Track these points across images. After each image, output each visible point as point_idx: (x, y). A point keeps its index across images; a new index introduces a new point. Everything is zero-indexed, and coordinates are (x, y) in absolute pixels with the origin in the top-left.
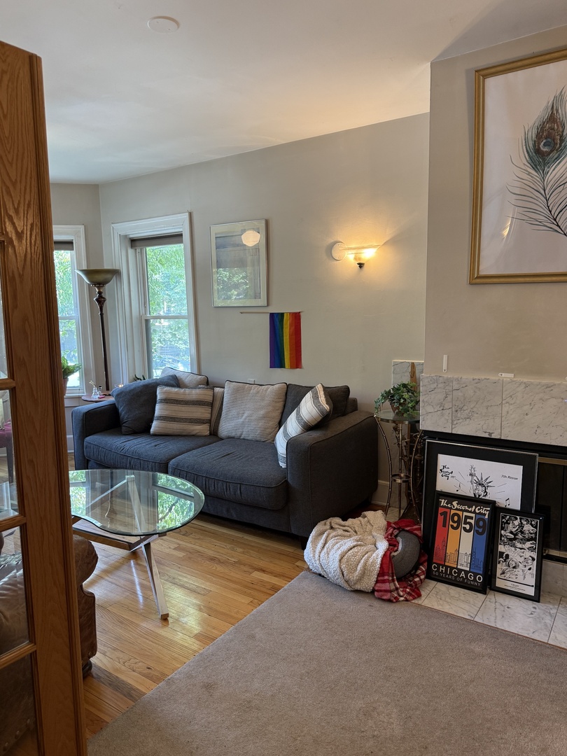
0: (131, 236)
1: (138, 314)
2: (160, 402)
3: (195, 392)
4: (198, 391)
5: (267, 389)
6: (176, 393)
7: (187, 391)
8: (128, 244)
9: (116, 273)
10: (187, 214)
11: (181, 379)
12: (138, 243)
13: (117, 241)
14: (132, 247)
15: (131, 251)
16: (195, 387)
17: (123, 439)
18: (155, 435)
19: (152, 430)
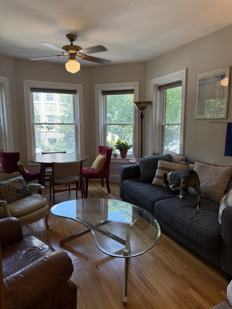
0: (159, 85)
1: (159, 123)
2: (159, 169)
3: (177, 165)
4: (179, 165)
5: (220, 169)
6: (168, 165)
7: (174, 164)
8: (157, 88)
9: (150, 103)
10: (185, 69)
11: (173, 157)
12: (162, 88)
13: (152, 87)
14: (159, 90)
15: (158, 92)
16: (179, 163)
17: (139, 184)
18: (154, 185)
19: (153, 182)
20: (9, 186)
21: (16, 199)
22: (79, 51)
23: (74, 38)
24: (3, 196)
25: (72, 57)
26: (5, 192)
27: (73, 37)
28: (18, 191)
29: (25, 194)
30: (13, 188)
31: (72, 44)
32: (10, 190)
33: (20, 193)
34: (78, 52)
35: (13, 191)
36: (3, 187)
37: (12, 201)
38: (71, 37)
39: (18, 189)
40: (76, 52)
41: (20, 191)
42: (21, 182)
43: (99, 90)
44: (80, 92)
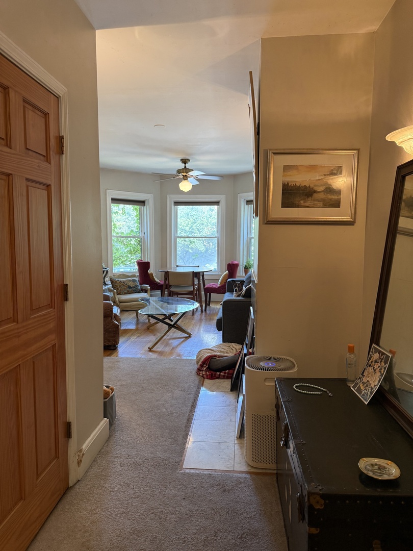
21: (127, 292)
23: (187, 162)
24: (117, 289)
26: (119, 286)
29: (135, 291)
30: (126, 284)
31: (185, 167)
33: (131, 289)
35: (126, 287)
37: (123, 294)
38: (184, 161)
39: (130, 286)
42: (134, 281)
43: (242, 200)
44: (223, 203)
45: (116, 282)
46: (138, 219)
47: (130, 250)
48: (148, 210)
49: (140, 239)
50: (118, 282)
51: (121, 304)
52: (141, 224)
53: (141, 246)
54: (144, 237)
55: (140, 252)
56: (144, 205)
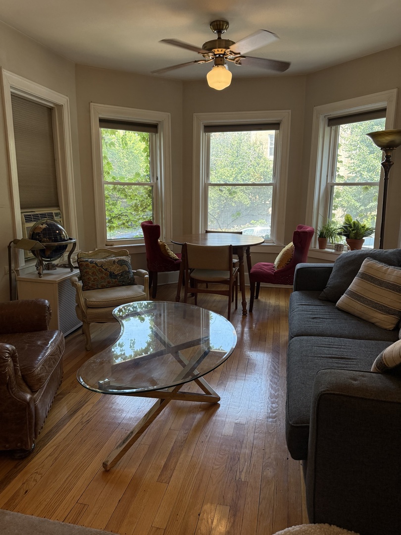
2: (359, 276)
6: (378, 270)
18: (338, 309)
19: (337, 303)
20: (101, 266)
21: (107, 285)
22: (229, 48)
23: (223, 27)
24: (88, 278)
25: (219, 61)
26: (93, 273)
27: (220, 24)
28: (112, 275)
29: (123, 282)
30: (106, 270)
31: (219, 38)
32: (102, 272)
33: (115, 279)
34: (229, 50)
35: (105, 274)
36: (93, 267)
37: (100, 287)
38: (217, 26)
39: (114, 273)
40: (225, 52)
41: (116, 275)
42: (122, 263)
43: (321, 117)
44: (286, 125)
45: (87, 265)
46: (147, 156)
47: (136, 206)
48: (161, 140)
49: (150, 188)
50: (91, 265)
51: (90, 311)
52: (153, 163)
53: (153, 198)
54: (157, 183)
55: (151, 207)
56: (157, 132)
